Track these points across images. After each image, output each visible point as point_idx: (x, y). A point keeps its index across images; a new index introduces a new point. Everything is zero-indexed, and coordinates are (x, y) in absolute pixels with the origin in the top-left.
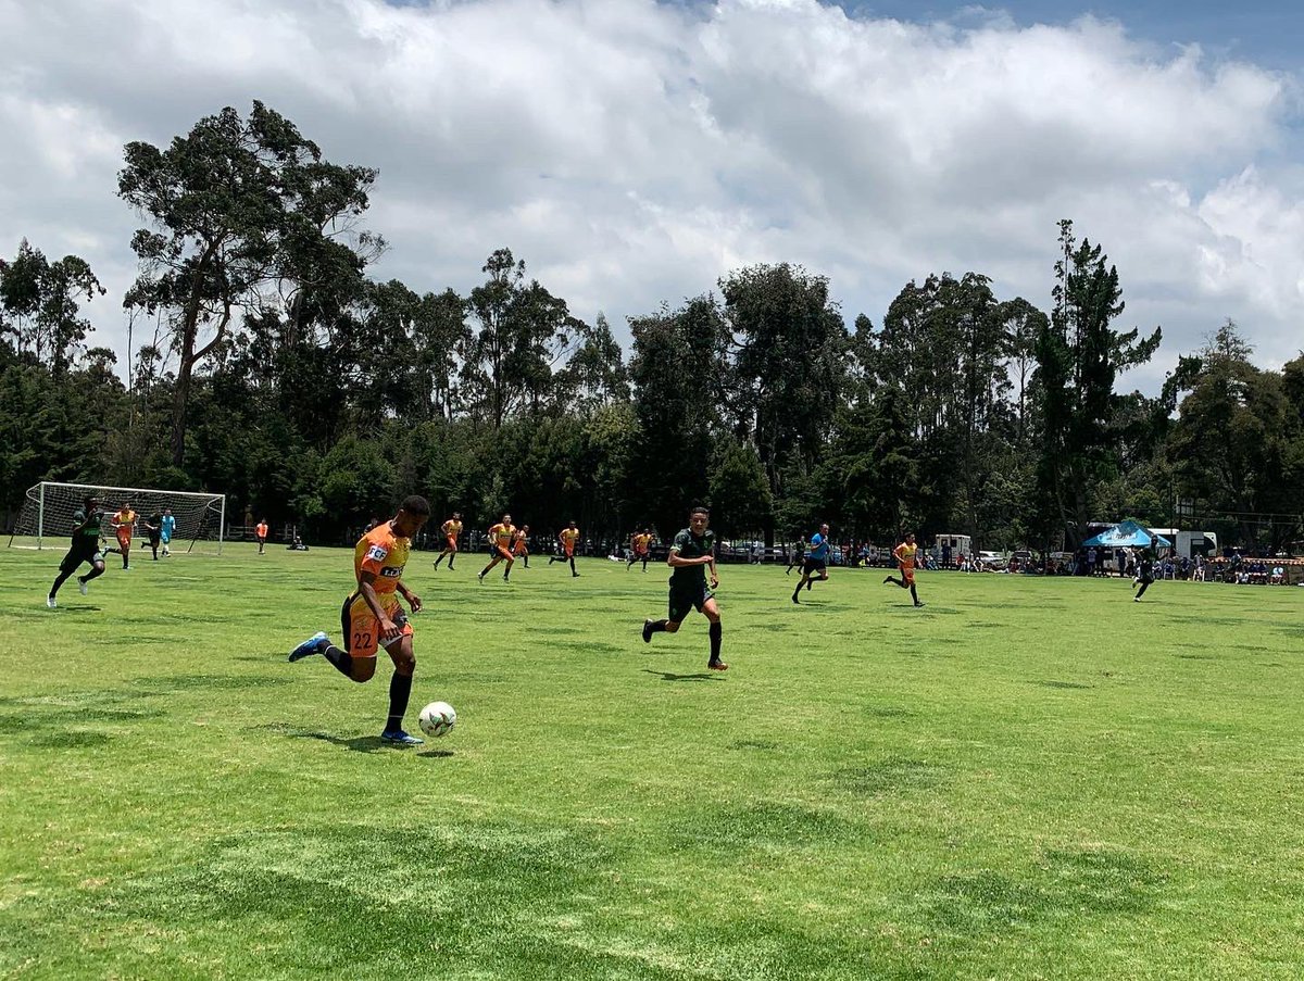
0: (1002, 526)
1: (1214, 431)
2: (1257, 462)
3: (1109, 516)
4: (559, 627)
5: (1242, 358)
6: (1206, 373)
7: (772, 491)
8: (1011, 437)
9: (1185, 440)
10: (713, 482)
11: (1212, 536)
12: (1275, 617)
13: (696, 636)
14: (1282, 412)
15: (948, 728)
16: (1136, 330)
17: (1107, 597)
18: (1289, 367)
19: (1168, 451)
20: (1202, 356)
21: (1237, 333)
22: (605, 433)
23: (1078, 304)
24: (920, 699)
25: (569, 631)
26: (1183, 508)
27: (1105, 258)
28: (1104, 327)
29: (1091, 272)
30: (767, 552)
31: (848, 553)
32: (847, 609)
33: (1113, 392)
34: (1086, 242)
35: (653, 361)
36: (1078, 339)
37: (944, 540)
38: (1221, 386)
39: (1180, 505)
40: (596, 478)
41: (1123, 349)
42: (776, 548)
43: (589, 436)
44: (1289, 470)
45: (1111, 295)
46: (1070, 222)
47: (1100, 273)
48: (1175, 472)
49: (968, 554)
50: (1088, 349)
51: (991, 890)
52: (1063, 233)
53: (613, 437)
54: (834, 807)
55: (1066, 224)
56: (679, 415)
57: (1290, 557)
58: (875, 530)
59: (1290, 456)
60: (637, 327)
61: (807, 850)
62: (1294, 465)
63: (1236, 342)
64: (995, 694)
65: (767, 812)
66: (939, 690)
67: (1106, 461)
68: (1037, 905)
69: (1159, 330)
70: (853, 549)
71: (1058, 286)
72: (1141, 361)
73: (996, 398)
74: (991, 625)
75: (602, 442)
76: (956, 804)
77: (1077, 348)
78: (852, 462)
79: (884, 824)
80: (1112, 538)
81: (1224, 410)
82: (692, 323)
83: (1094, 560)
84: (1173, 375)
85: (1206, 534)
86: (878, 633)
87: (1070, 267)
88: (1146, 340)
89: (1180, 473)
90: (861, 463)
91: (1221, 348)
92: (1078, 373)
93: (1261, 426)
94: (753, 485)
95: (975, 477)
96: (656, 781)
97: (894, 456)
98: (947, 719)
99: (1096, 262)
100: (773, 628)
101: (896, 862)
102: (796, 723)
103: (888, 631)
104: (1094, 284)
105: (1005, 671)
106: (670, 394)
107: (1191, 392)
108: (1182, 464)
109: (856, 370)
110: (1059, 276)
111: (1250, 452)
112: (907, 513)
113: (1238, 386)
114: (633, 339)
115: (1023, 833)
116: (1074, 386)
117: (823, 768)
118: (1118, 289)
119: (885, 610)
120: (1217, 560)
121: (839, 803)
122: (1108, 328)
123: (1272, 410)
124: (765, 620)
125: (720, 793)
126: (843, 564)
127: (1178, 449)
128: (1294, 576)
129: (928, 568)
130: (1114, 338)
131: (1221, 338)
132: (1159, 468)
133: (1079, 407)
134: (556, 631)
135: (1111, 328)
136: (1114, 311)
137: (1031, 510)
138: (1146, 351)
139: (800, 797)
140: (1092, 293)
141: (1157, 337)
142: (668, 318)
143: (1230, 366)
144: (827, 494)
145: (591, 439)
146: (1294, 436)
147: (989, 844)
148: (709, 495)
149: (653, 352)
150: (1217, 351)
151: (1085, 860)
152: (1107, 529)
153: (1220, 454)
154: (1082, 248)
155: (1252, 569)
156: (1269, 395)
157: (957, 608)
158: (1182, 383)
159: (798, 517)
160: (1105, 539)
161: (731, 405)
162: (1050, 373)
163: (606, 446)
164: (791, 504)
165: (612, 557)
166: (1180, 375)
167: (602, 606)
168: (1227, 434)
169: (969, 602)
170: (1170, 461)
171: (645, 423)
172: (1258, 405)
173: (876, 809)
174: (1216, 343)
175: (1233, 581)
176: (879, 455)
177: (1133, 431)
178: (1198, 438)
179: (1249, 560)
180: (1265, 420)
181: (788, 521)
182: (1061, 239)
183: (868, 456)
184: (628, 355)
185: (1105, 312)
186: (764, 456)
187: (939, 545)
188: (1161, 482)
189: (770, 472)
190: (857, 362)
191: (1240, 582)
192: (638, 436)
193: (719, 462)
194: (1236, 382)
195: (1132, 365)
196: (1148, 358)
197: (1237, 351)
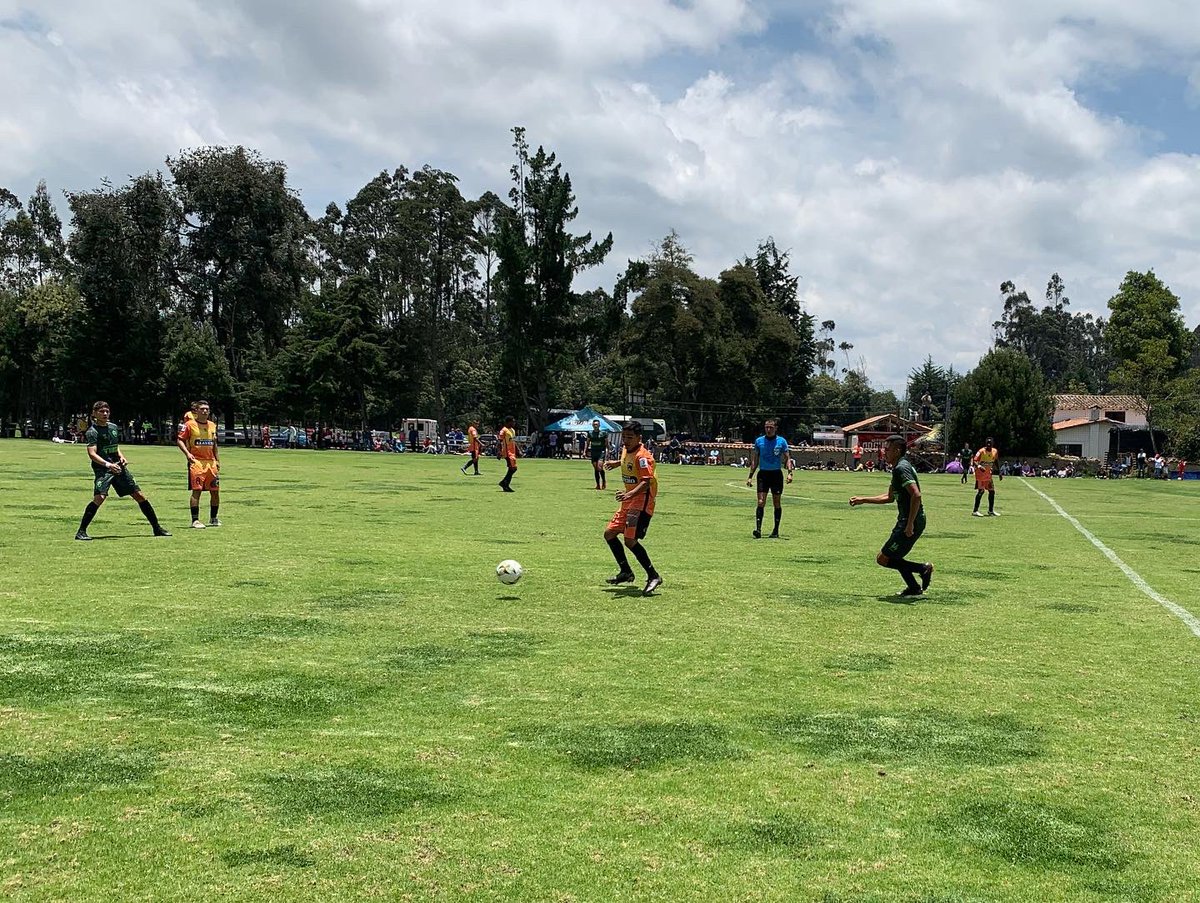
0: (469, 410)
1: (662, 330)
2: (698, 358)
3: (573, 402)
4: (37, 504)
5: (685, 266)
6: (653, 277)
7: (232, 375)
8: (477, 326)
9: (636, 336)
10: (167, 364)
11: (661, 422)
12: (694, 491)
13: (176, 511)
14: (718, 316)
15: (407, 570)
16: (590, 234)
17: (558, 476)
18: (724, 275)
19: (622, 346)
20: (648, 261)
21: (680, 242)
22: (44, 311)
23: (535, 207)
24: (384, 553)
25: (49, 508)
26: (635, 398)
27: (560, 166)
28: (560, 230)
29: (546, 178)
30: (227, 435)
31: (313, 436)
32: (316, 487)
33: (570, 291)
34: (541, 150)
35: (95, 239)
36: (537, 238)
37: (412, 423)
38: (667, 290)
39: (632, 395)
40: (35, 358)
41: (578, 251)
42: (238, 430)
43: (25, 314)
44: (725, 366)
45: (565, 200)
46: (523, 130)
47: (555, 179)
48: (628, 365)
49: (435, 438)
50: (544, 248)
51: (429, 651)
52: (517, 140)
53: (54, 316)
54: (319, 617)
55: (519, 131)
56: (126, 296)
57: (726, 441)
58: (342, 414)
59: (726, 354)
60: (76, 203)
61: (301, 639)
62: (730, 362)
63: (679, 251)
64: (447, 549)
65: (268, 621)
66: (400, 547)
67: (565, 354)
68: (455, 657)
69: (610, 236)
70: (319, 433)
71: (514, 189)
72: (594, 263)
73: (462, 287)
74: (450, 500)
75: (40, 321)
76: (409, 613)
77: (535, 247)
78: (315, 346)
79: (356, 625)
80: (572, 424)
81: (668, 312)
82: (139, 202)
83: (554, 444)
84: (623, 277)
85: (655, 420)
86: (348, 507)
87: (527, 171)
88: (599, 244)
89: (631, 366)
90: (326, 346)
91: (666, 255)
92: (537, 271)
93: (701, 327)
94: (211, 366)
95: (442, 364)
96: (177, 606)
97: (358, 342)
98: (407, 565)
99: (551, 168)
100: (249, 504)
101: (366, 642)
102: (282, 570)
103: (356, 505)
104: (550, 189)
105: (458, 534)
106: (118, 274)
107: (640, 293)
108: (635, 358)
109: (317, 255)
110: (515, 179)
111: (690, 350)
112: (373, 398)
113: (681, 290)
114: (73, 214)
115: (454, 626)
116: (534, 282)
117: (308, 596)
118: (571, 195)
119: (353, 488)
120: (664, 444)
121: (322, 615)
122: (564, 230)
123: (710, 313)
124: (239, 497)
125: (232, 612)
126: (308, 447)
127: (630, 344)
128: (728, 458)
129: (395, 449)
130: (569, 240)
131: (666, 246)
132: (613, 361)
133: (539, 302)
134: (35, 508)
135: (566, 230)
136: (568, 215)
137: (495, 397)
138: (598, 254)
139: (293, 612)
140: (548, 197)
141: (609, 242)
142: (111, 195)
143: (674, 272)
144: (291, 379)
145: (29, 316)
146: (728, 336)
147: (431, 630)
148: (164, 376)
149: (94, 230)
150: (662, 258)
151: (493, 636)
152: (567, 415)
153: (667, 350)
154: (538, 155)
155: (693, 452)
156: (707, 300)
157: (423, 486)
158: (631, 285)
159: (262, 400)
160: (564, 425)
161: (185, 287)
162: (511, 268)
163: (45, 325)
164: (253, 387)
165: (57, 439)
166: (629, 278)
167: (73, 486)
168: (672, 333)
169: (432, 481)
170: (623, 355)
171: (90, 301)
172: (698, 308)
173: (348, 617)
174: (661, 251)
175: (677, 462)
176: (344, 341)
177: (589, 327)
178: (648, 335)
179: (691, 443)
180: (704, 321)
181: (252, 404)
182: (516, 145)
183: (333, 342)
184: (67, 231)
185: (560, 216)
186: (222, 339)
187: (405, 428)
188: (617, 373)
189: (228, 355)
190: (318, 246)
191: (683, 463)
192: (81, 316)
193: (172, 345)
194: (679, 287)
195: (586, 266)
196: (602, 261)
197: (679, 258)
